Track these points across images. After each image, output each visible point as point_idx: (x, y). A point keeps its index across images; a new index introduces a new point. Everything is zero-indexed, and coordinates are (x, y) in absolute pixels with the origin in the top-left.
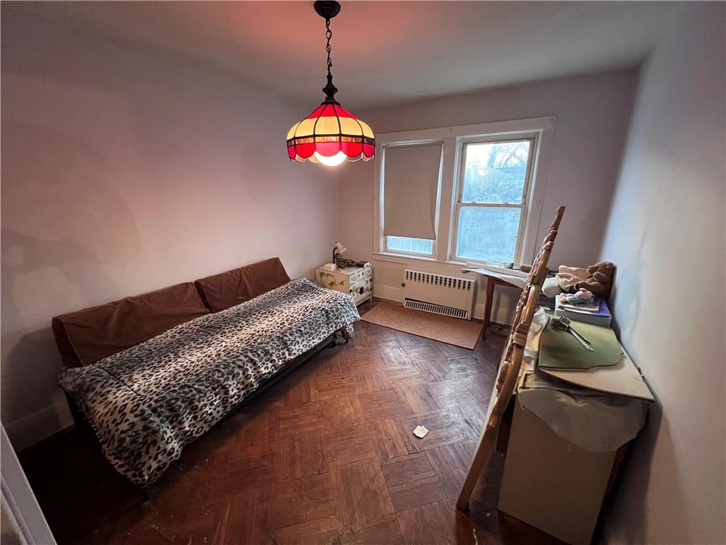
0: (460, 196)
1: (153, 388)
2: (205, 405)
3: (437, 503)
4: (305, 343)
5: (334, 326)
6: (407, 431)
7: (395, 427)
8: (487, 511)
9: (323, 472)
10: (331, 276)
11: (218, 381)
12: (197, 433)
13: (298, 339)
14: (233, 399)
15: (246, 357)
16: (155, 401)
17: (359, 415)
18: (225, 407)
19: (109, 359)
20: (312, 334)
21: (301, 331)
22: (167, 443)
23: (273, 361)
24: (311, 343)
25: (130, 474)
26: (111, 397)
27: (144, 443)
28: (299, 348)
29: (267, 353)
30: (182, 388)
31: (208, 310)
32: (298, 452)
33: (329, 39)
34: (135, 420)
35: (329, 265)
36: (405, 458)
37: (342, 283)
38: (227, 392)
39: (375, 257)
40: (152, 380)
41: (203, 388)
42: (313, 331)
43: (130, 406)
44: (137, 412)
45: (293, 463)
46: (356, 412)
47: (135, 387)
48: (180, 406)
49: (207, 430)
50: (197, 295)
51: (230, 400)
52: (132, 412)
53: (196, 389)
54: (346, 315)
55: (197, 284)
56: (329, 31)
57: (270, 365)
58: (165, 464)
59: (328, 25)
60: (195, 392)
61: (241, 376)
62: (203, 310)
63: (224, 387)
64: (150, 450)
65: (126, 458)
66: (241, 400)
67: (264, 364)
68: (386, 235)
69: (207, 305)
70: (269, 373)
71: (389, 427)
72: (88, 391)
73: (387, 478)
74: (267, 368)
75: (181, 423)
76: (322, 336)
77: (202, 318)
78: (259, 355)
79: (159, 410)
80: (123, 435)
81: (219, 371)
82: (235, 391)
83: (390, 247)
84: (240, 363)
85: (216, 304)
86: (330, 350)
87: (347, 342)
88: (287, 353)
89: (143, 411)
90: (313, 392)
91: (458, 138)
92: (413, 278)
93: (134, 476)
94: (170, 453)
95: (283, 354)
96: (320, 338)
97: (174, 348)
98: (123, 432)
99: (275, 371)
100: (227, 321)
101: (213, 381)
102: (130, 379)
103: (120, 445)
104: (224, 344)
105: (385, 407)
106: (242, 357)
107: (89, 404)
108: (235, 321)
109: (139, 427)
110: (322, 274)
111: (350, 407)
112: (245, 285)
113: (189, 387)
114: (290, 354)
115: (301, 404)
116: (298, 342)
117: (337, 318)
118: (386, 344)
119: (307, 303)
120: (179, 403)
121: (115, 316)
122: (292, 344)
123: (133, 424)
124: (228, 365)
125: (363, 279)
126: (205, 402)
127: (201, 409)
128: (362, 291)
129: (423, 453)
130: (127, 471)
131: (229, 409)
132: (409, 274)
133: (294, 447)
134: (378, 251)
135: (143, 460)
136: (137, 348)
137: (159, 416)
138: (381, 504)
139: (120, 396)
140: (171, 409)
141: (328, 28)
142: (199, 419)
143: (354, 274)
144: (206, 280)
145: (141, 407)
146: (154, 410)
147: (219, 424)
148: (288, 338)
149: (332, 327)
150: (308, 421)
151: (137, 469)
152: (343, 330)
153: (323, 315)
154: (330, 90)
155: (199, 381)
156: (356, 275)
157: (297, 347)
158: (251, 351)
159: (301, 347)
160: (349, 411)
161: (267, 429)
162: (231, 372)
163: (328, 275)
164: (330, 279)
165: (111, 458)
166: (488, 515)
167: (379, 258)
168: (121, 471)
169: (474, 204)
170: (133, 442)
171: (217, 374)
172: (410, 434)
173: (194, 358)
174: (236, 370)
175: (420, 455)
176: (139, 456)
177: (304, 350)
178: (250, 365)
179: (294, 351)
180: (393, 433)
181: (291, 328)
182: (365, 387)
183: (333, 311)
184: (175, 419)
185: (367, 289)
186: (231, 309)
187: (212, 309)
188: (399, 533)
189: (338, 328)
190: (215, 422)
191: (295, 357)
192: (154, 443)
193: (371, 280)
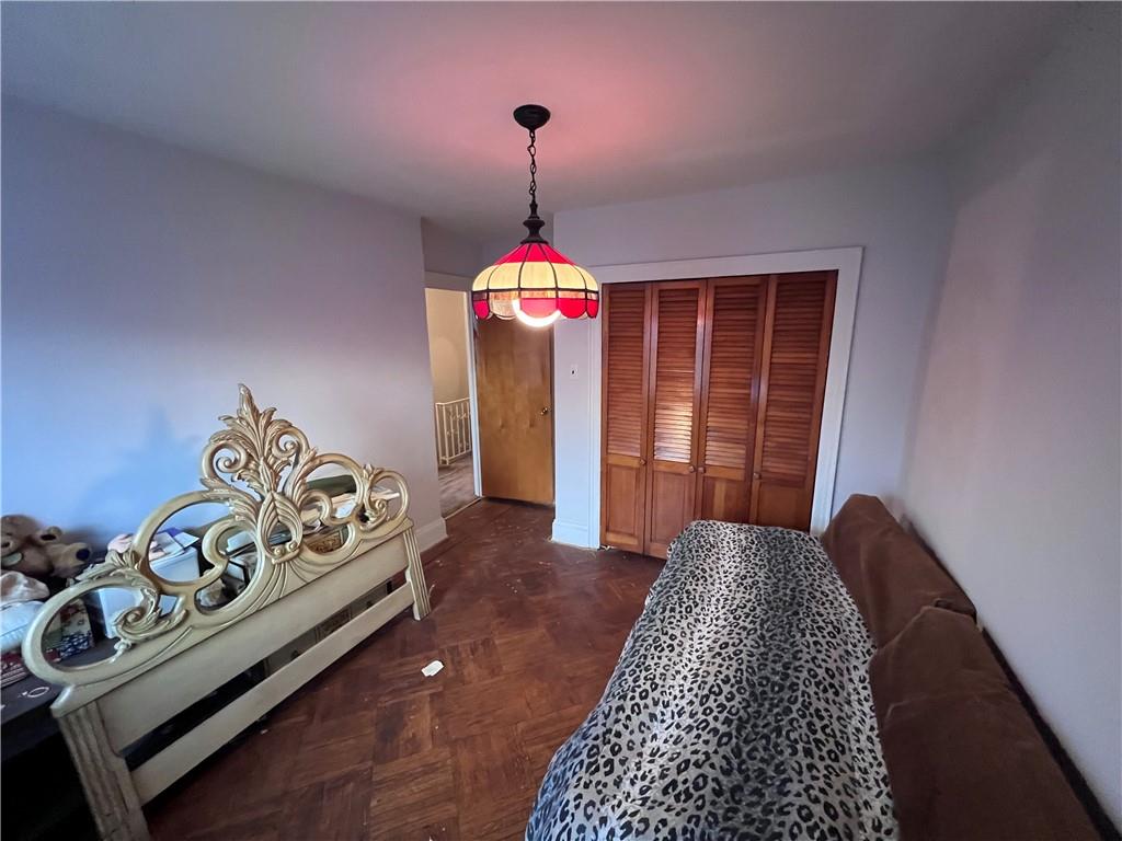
59: (532, 138)
154: (534, 224)
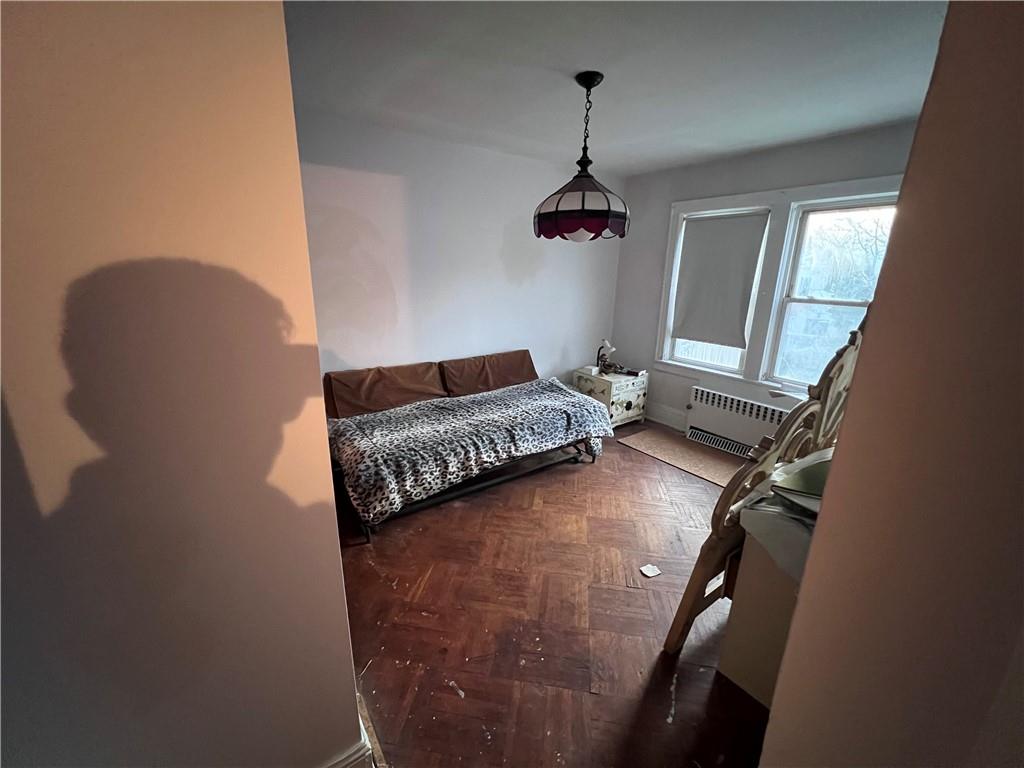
0: (791, 287)
1: (387, 444)
2: (426, 472)
3: (640, 638)
4: (536, 443)
5: (575, 434)
6: (634, 566)
7: (619, 556)
8: (702, 666)
9: (525, 571)
10: (591, 381)
11: (441, 454)
12: (416, 495)
13: (528, 437)
14: (451, 477)
15: (470, 439)
16: (388, 454)
17: (582, 535)
18: (444, 482)
19: (358, 417)
20: (546, 435)
21: (532, 429)
22: (390, 492)
23: (496, 452)
24: (543, 445)
25: (360, 509)
26: (356, 443)
27: (374, 486)
28: (528, 446)
29: (492, 441)
30: (409, 450)
31: (446, 394)
32: (505, 548)
33: (588, 110)
34: (371, 464)
35: (590, 367)
36: (621, 588)
37: (603, 392)
38: (447, 467)
39: (656, 366)
40: (388, 438)
41: (426, 456)
42: (548, 433)
43: (368, 453)
44: (372, 459)
45: (497, 555)
46: (580, 530)
47: (374, 441)
48: (405, 466)
49: (425, 497)
50: (438, 376)
51: (449, 477)
52: (369, 457)
53: (421, 455)
54: (592, 425)
55: (441, 365)
56: (589, 101)
57: (493, 455)
58: (386, 511)
59: (588, 96)
60: (419, 457)
61: (462, 456)
62: (442, 392)
63: (445, 461)
64: (378, 493)
65: (360, 494)
66: (459, 480)
67: (487, 451)
68: (675, 336)
69: (445, 388)
70: (491, 463)
71: (613, 554)
72: (340, 436)
73: (591, 598)
74: (489, 457)
75: (404, 480)
76: (558, 442)
77: (439, 400)
78: (483, 442)
79: (389, 462)
80: (360, 473)
81: (443, 445)
82: (455, 469)
83: (678, 354)
84: (463, 443)
85: (454, 389)
86: (570, 466)
87: (593, 462)
88: (513, 448)
89: (377, 459)
90: (537, 501)
91: (794, 205)
92: (704, 400)
93: (363, 511)
94: (391, 504)
95: (509, 448)
96: (555, 443)
97: (410, 419)
98: (360, 470)
99: (497, 464)
100: (460, 406)
101: (437, 452)
102: (371, 434)
103: (357, 481)
104: (453, 425)
105: (615, 536)
106: (466, 439)
107: (340, 445)
108: (467, 408)
109: (372, 470)
110: (580, 378)
111: (573, 527)
112: (487, 374)
113: (415, 451)
114: (516, 450)
115: (521, 508)
116: (528, 440)
117: (580, 426)
118: (645, 475)
119: (548, 403)
120: (405, 462)
121: (368, 381)
122: (520, 439)
123: (368, 467)
124: (453, 442)
125: (632, 391)
126: (426, 469)
127: (422, 475)
128: (629, 406)
129: (644, 591)
130: (358, 505)
131: (447, 486)
132: (700, 393)
133: (502, 543)
134: (661, 358)
135: (371, 499)
136: (380, 414)
137: (388, 468)
138: (576, 617)
139: (363, 444)
140: (398, 465)
141: (588, 98)
142: (419, 483)
143: (620, 382)
144: (449, 362)
145: (376, 456)
146: (385, 461)
147: (435, 496)
148: (518, 432)
149: (572, 434)
150: (523, 526)
151: (365, 506)
152: (586, 441)
153: (563, 418)
154: (584, 162)
155: (424, 448)
156: (623, 383)
157: (526, 445)
158: (476, 436)
159: (530, 446)
160: (571, 528)
161: (480, 521)
162: (453, 450)
163: (586, 380)
164: (589, 386)
165: (350, 490)
166: (702, 670)
167: (661, 368)
168: (355, 503)
169: (812, 301)
170: (367, 482)
171: (441, 447)
172: (636, 569)
173: (424, 430)
174: (459, 449)
175: (638, 591)
176: (369, 495)
177: (534, 451)
178: (473, 448)
179: (521, 449)
180: (614, 562)
181: (522, 424)
182: (599, 511)
183: (576, 417)
184: (399, 475)
185: (637, 406)
186: (468, 397)
187: (450, 393)
188: (586, 645)
189: (580, 437)
190: (431, 493)
191: (521, 454)
192: (381, 488)
193: (644, 395)
